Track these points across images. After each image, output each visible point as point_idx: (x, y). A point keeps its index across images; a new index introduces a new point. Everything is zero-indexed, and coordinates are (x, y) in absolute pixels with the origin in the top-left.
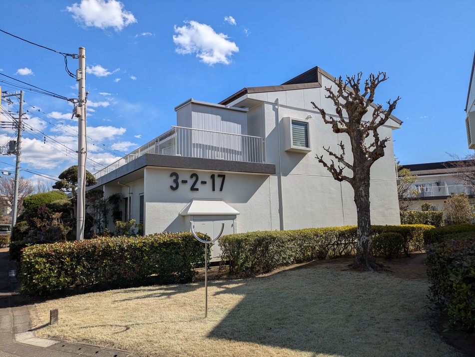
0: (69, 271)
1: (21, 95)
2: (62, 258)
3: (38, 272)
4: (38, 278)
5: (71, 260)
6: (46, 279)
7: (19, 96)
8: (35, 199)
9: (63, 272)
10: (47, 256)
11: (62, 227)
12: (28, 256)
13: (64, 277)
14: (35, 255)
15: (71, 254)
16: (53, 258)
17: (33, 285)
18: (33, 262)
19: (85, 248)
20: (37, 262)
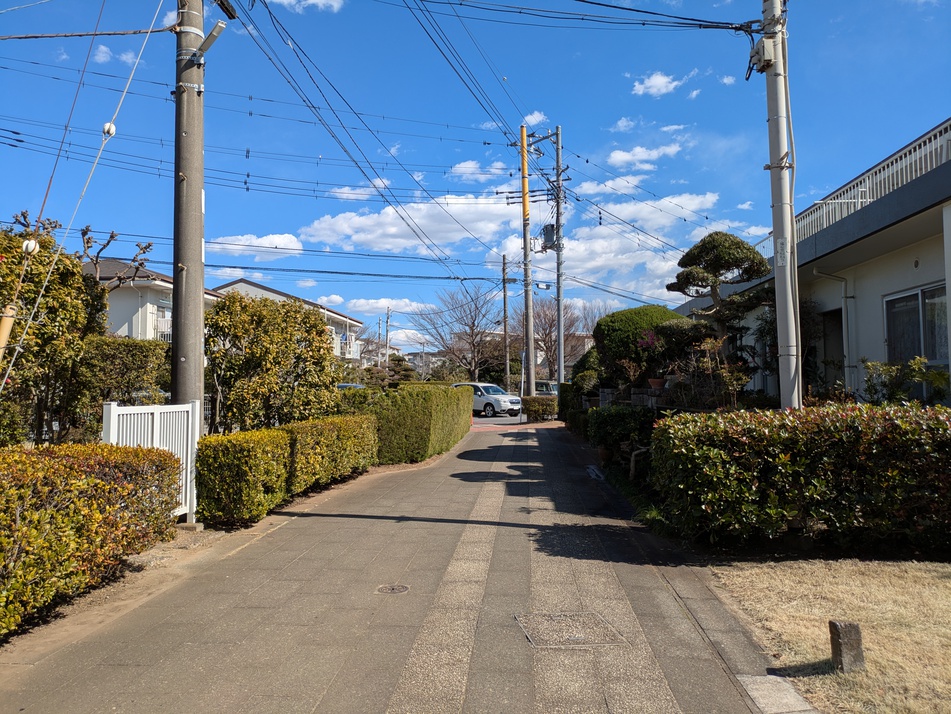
0: (788, 491)
1: (557, 135)
2: (768, 454)
3: (712, 486)
4: (711, 501)
5: (793, 461)
6: (733, 506)
7: (553, 139)
8: (621, 320)
9: (772, 493)
10: (728, 443)
11: (725, 373)
12: (684, 440)
13: (776, 507)
14: (700, 441)
15: (789, 446)
16: (744, 451)
17: (702, 516)
18: (698, 458)
19: (828, 431)
20: (706, 459)
